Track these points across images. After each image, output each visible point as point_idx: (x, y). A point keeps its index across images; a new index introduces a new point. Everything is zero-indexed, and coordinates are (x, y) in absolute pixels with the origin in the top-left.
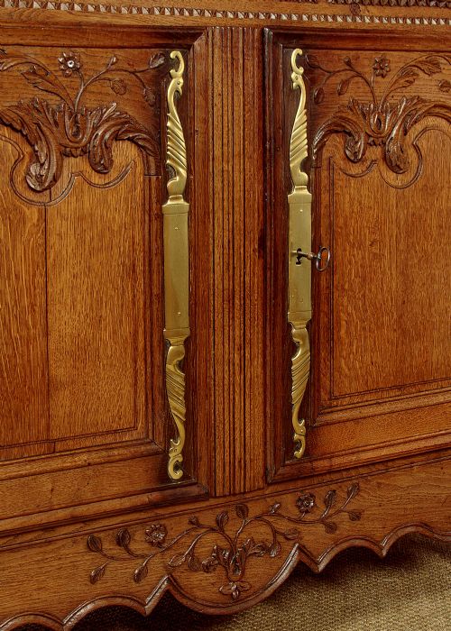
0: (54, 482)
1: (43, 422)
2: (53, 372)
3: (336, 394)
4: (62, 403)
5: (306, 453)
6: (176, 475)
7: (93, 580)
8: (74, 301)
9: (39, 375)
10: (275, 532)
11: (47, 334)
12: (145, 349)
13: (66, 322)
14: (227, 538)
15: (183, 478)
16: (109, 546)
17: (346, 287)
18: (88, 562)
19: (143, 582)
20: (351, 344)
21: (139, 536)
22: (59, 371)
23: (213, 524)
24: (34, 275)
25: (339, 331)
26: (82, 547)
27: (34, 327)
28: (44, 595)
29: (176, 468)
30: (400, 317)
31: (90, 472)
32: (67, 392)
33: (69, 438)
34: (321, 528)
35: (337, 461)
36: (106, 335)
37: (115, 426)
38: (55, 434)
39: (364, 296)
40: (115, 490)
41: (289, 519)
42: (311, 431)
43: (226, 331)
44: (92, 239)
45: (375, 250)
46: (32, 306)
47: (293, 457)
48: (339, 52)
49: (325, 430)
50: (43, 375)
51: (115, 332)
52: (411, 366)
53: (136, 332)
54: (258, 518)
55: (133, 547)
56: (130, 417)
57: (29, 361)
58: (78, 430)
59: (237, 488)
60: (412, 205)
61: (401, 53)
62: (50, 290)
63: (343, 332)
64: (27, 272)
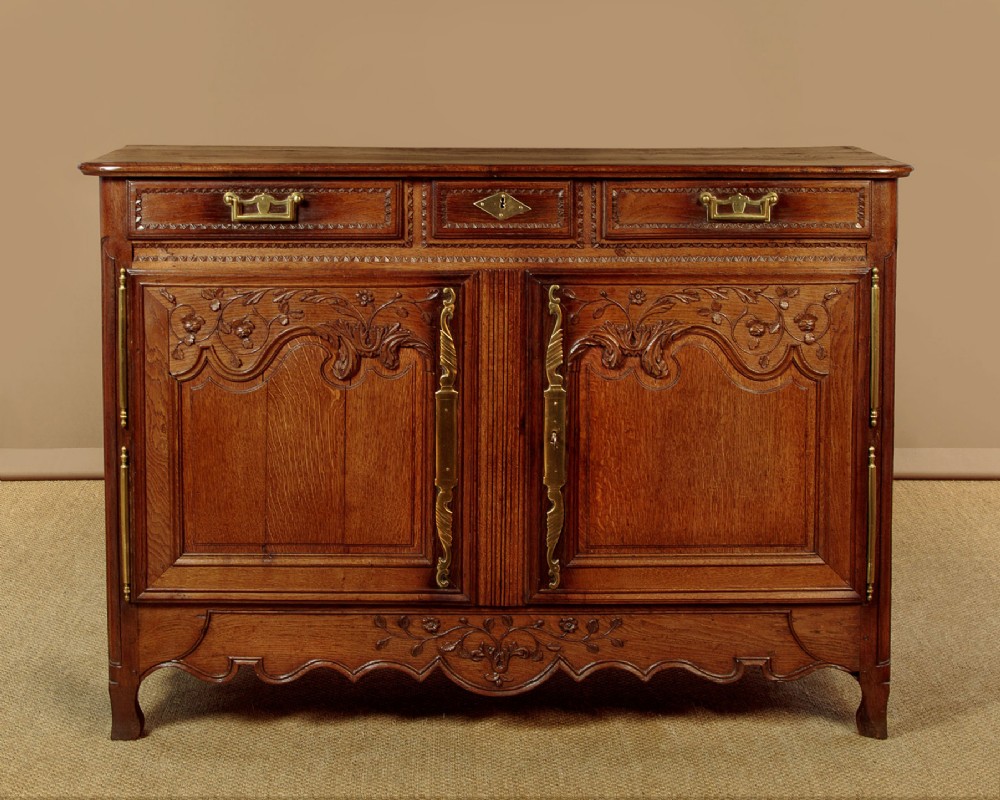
0: (345, 573)
1: (340, 531)
2: (348, 499)
3: (592, 544)
4: (355, 521)
5: (561, 586)
6: (441, 583)
7: (378, 647)
8: (366, 452)
9: (338, 500)
10: (538, 643)
11: (344, 472)
12: (422, 491)
13: (360, 465)
14: (493, 639)
15: (449, 587)
16: (392, 627)
17: (602, 462)
18: (375, 635)
19: (419, 657)
20: (607, 507)
21: (416, 622)
22: (354, 498)
23: (481, 626)
24: (336, 433)
25: (595, 496)
26: (370, 622)
27: (335, 466)
28: (340, 650)
29: (443, 578)
30: (658, 491)
31: (373, 570)
32: (358, 514)
33: (359, 545)
34: (583, 648)
35: (590, 597)
36: (390, 479)
37: (395, 542)
38: (349, 541)
39: (620, 471)
40: (393, 587)
41: (551, 635)
42: (565, 570)
43: (490, 485)
44: (380, 412)
45: (632, 436)
46: (334, 453)
47: (547, 587)
48: (595, 287)
49: (576, 571)
50: (341, 500)
51: (397, 477)
52: (669, 531)
53: (414, 478)
54: (520, 628)
55: (411, 630)
56: (407, 537)
57: (331, 490)
58: (367, 541)
59: (498, 602)
60: (669, 404)
61: (657, 287)
62: (347, 444)
63: (598, 497)
64: (331, 431)
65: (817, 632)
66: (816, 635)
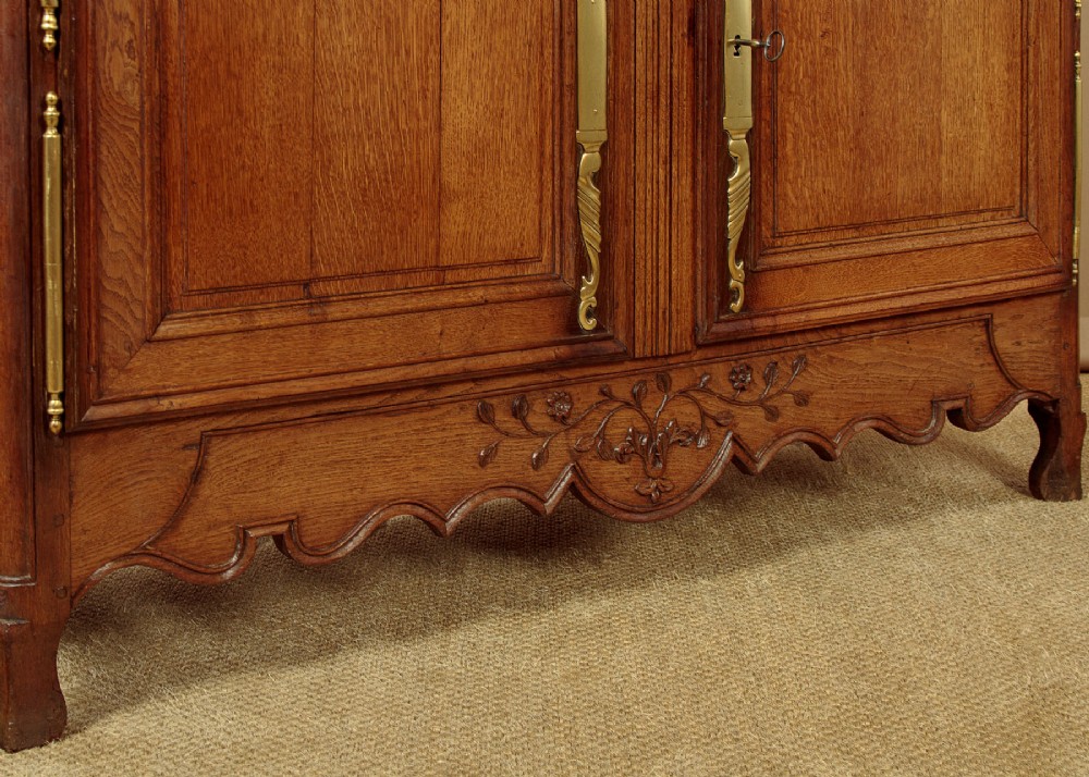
0: (443, 322)
1: (433, 243)
2: (445, 178)
3: (782, 229)
4: (456, 218)
5: (745, 307)
6: (588, 324)
7: (483, 462)
8: (472, 86)
9: (430, 181)
10: (704, 415)
11: (440, 128)
12: (553, 156)
13: (464, 113)
14: (645, 418)
15: (598, 328)
16: (503, 418)
17: (793, 89)
18: (477, 437)
19: (543, 470)
20: (798, 165)
21: (539, 407)
22: (453, 177)
23: (628, 397)
24: (427, 52)
25: (784, 147)
26: (470, 416)
27: (426, 118)
28: (423, 478)
29: (589, 315)
30: (858, 132)
31: (486, 313)
32: (461, 206)
33: (462, 266)
34: (760, 413)
35: (783, 320)
36: (508, 134)
37: (516, 254)
38: (445, 260)
39: (814, 102)
40: (516, 339)
41: (721, 398)
42: (751, 277)
43: (649, 138)
44: (495, 9)
45: (827, 43)
46: (424, 90)
47: (729, 311)
49: (769, 275)
50: (434, 180)
51: (518, 131)
52: (871, 198)
53: (543, 131)
54: (683, 393)
55: (532, 420)
56: (534, 243)
57: (418, 162)
58: (473, 257)
59: (661, 348)
62: (444, 71)
63: (789, 147)
64: (419, 47)
65: (1019, 344)
66: (1018, 349)
